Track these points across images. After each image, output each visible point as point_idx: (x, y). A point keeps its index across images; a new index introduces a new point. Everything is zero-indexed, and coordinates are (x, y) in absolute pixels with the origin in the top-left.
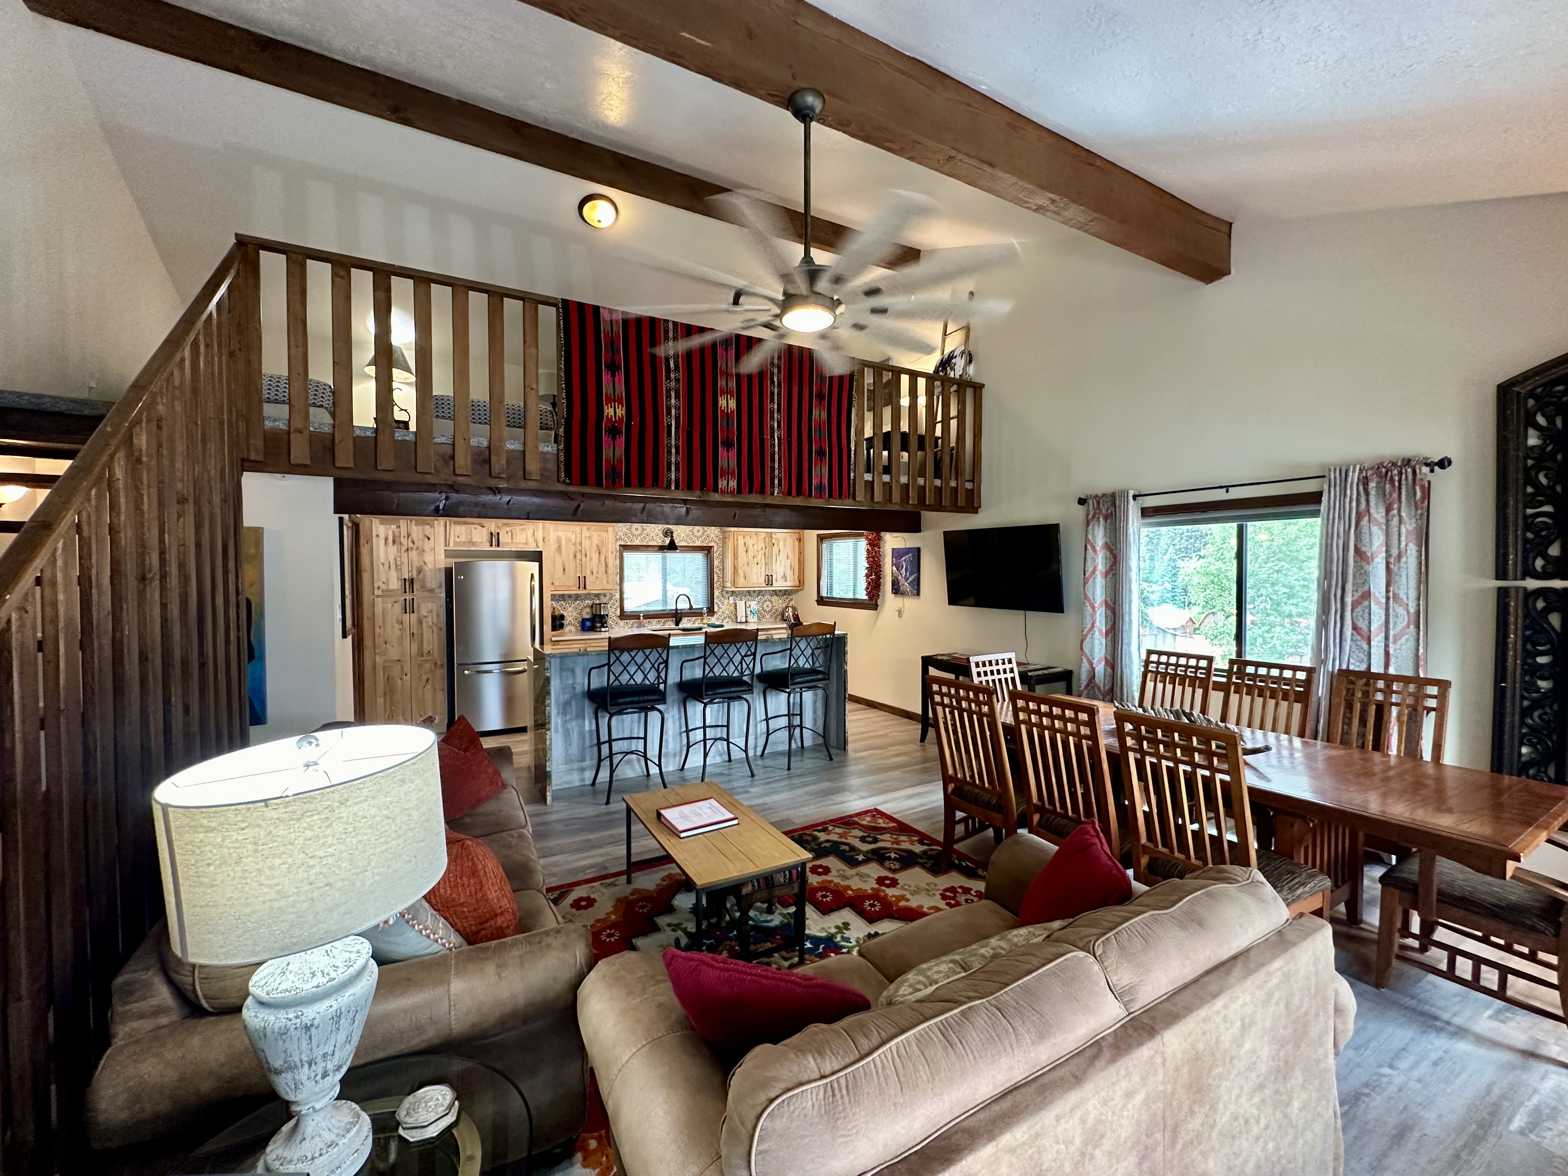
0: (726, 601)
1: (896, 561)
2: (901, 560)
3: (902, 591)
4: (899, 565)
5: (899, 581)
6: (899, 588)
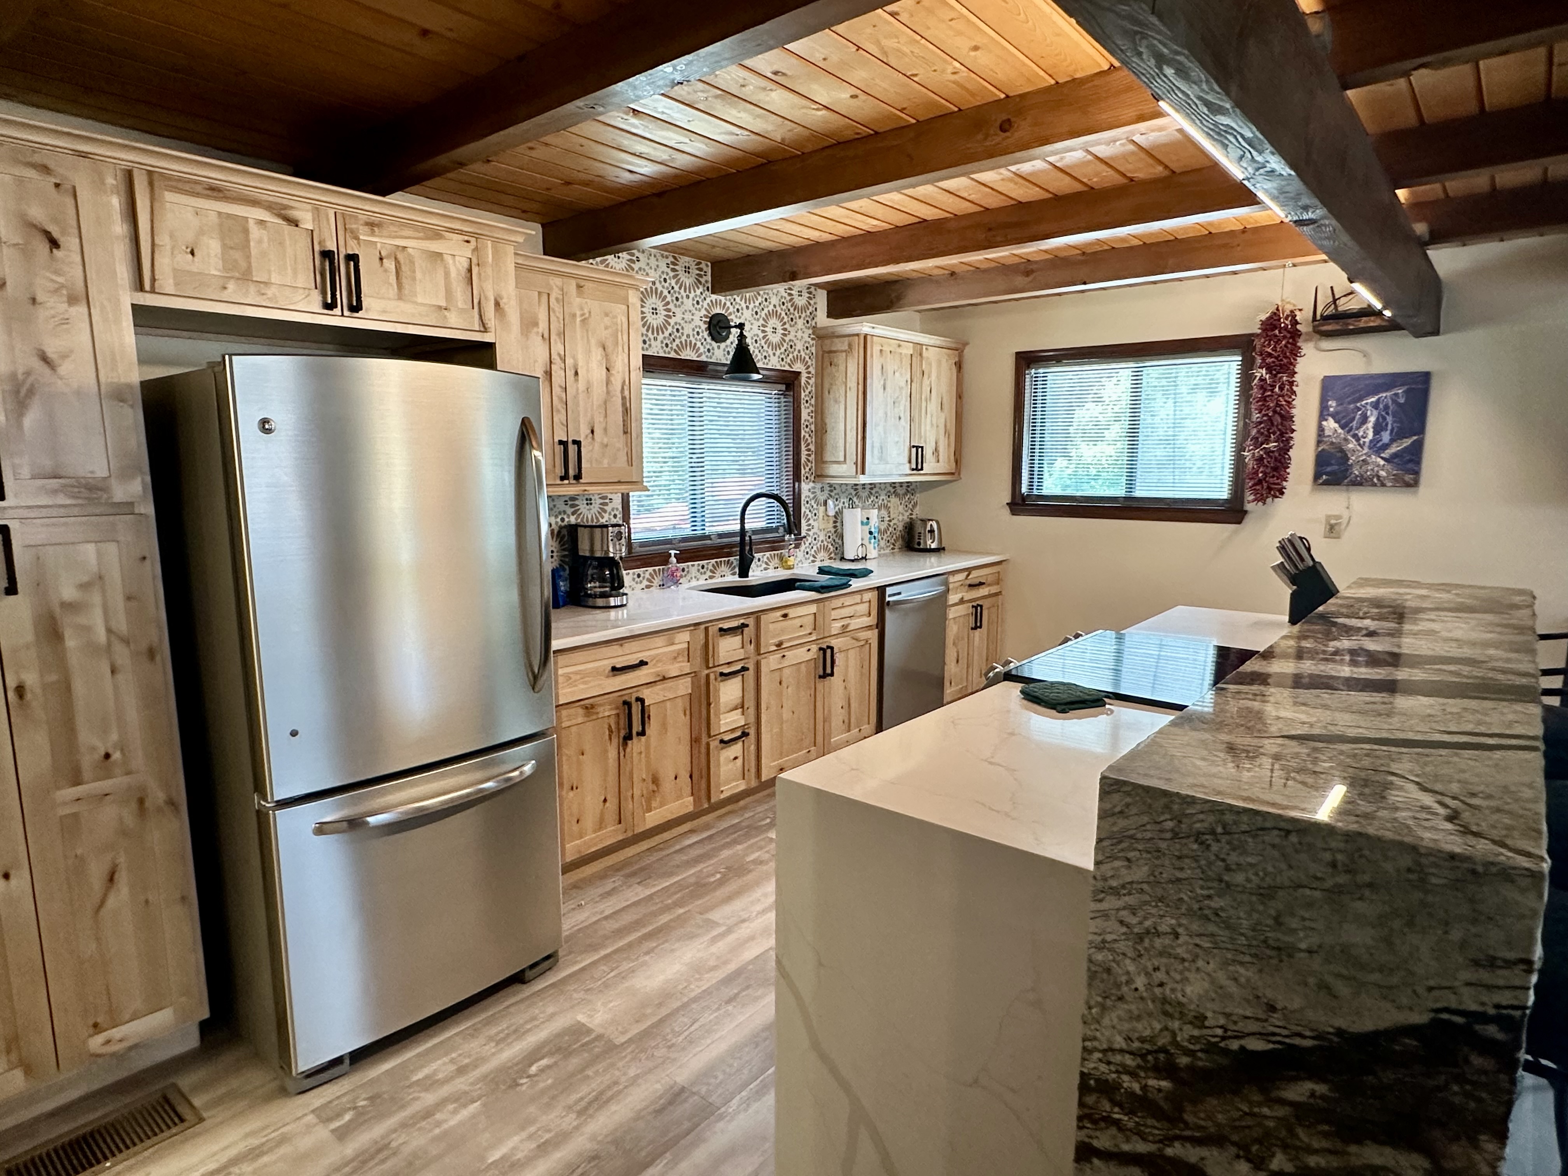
0: (821, 510)
1: (1339, 408)
2: (1358, 405)
3: (1357, 476)
4: (1352, 415)
5: (1346, 455)
6: (1347, 470)
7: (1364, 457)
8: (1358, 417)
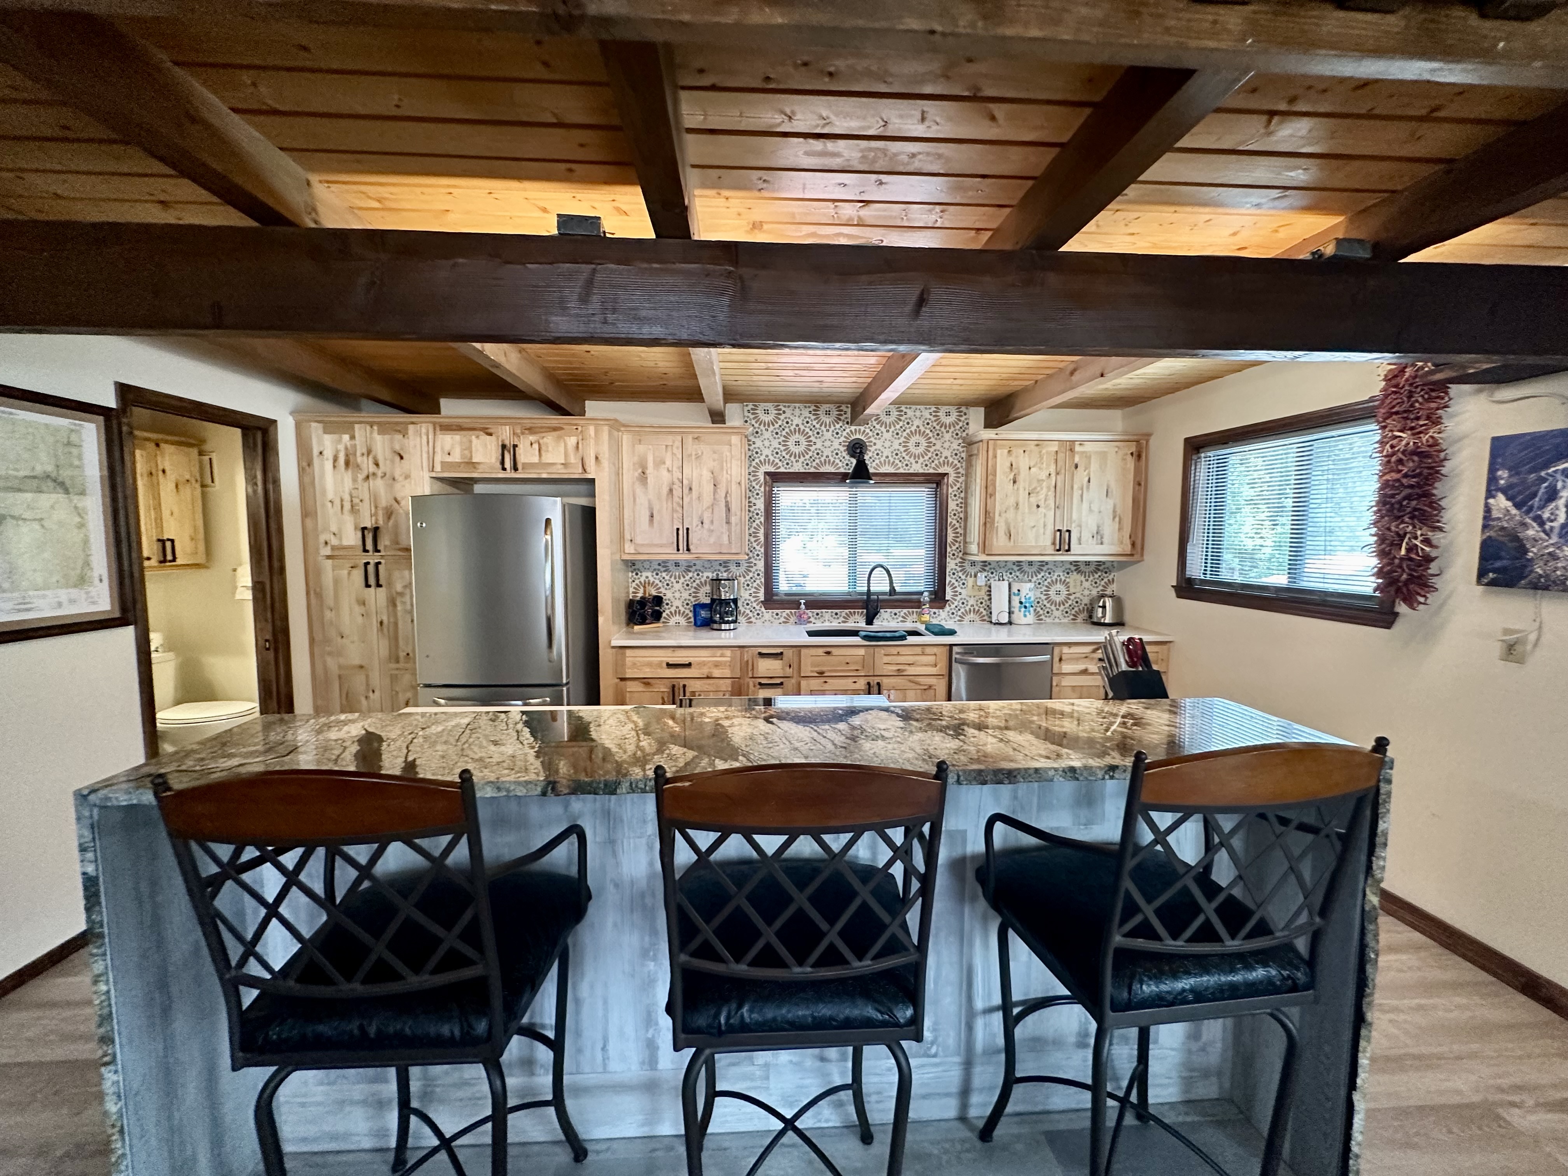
0: (970, 581)
1: (1514, 480)
2: (1543, 474)
3: (1541, 576)
4: (1534, 489)
5: (1524, 546)
6: (1525, 566)
7: (1551, 550)
8: (1542, 490)
